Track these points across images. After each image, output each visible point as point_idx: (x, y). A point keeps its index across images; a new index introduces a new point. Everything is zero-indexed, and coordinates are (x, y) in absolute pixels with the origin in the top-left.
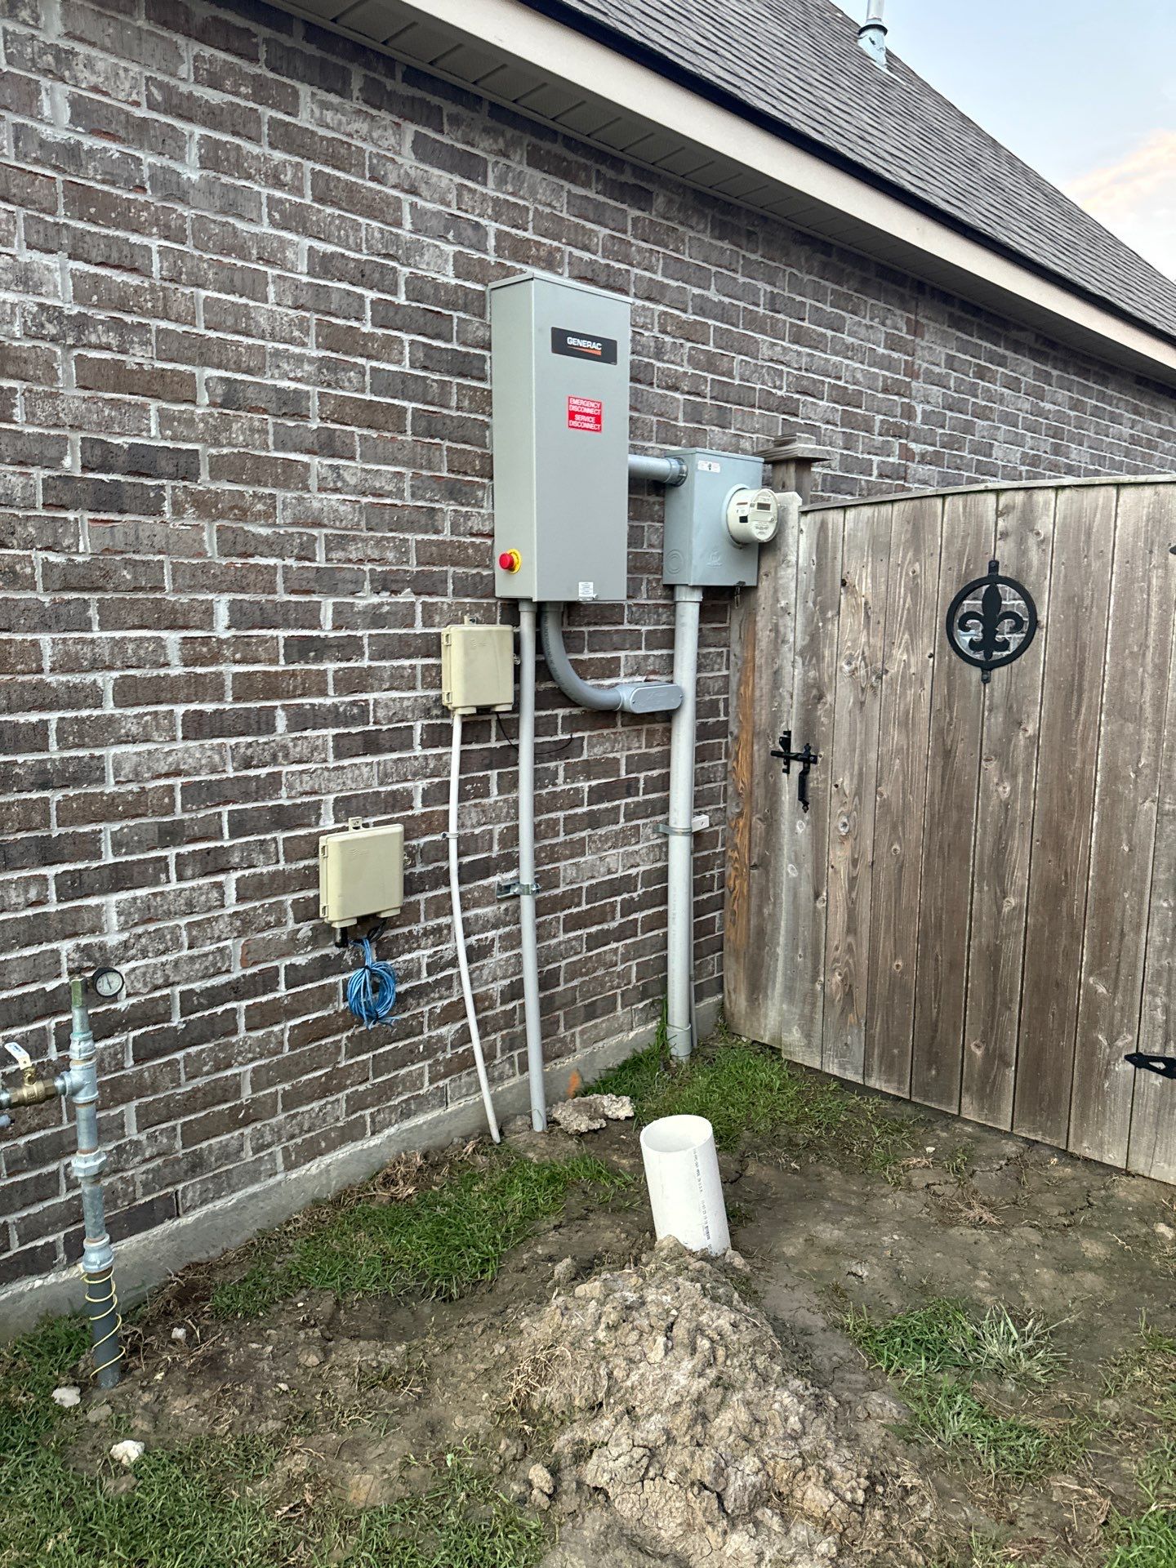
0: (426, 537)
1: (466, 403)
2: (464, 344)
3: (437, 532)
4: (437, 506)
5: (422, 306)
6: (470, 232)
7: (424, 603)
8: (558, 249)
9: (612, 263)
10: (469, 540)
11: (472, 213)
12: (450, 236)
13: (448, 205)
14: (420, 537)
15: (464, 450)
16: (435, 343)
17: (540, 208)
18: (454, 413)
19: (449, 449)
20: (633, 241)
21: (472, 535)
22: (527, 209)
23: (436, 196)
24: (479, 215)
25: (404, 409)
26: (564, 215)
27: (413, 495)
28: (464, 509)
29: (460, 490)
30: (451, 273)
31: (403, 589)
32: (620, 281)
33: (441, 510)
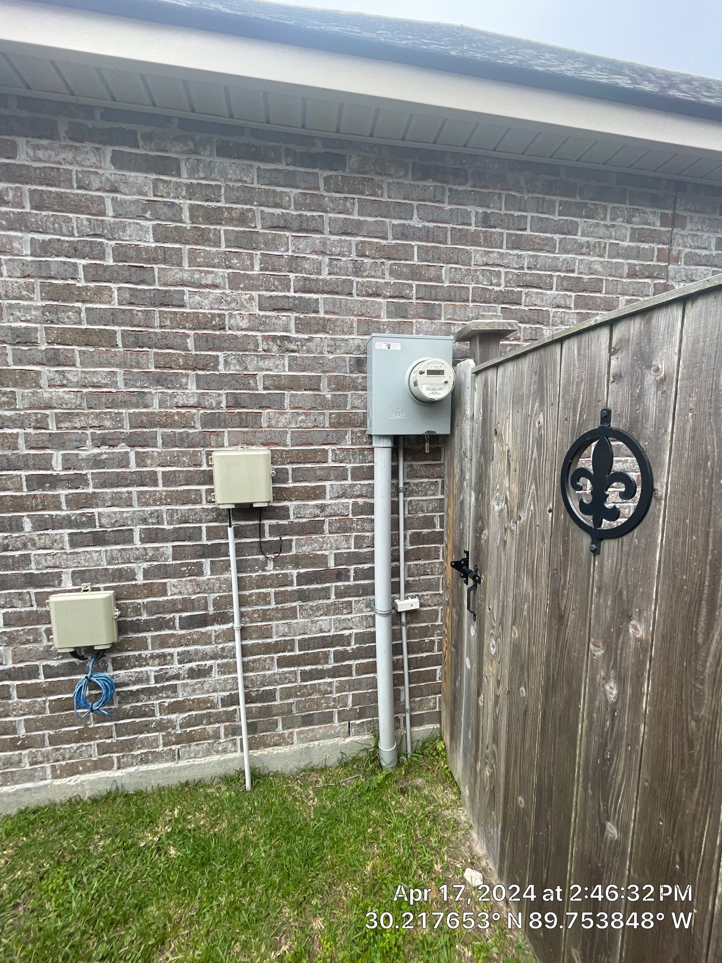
0: (137, 411)
1: (168, 323)
2: (165, 285)
3: (146, 406)
4: (146, 390)
5: (127, 264)
6: (166, 210)
7: (137, 453)
8: (250, 210)
9: (305, 213)
10: (175, 411)
11: (168, 197)
12: (148, 215)
13: (145, 194)
14: (131, 411)
15: (169, 354)
16: (140, 287)
17: (231, 184)
18: (158, 330)
19: (156, 354)
20: (325, 194)
21: (178, 407)
22: (219, 187)
23: (134, 190)
24: (174, 198)
25: (115, 332)
26: (256, 185)
27: (126, 385)
28: (170, 391)
29: (166, 379)
30: (152, 240)
31: (119, 443)
32: (312, 224)
33: (150, 393)
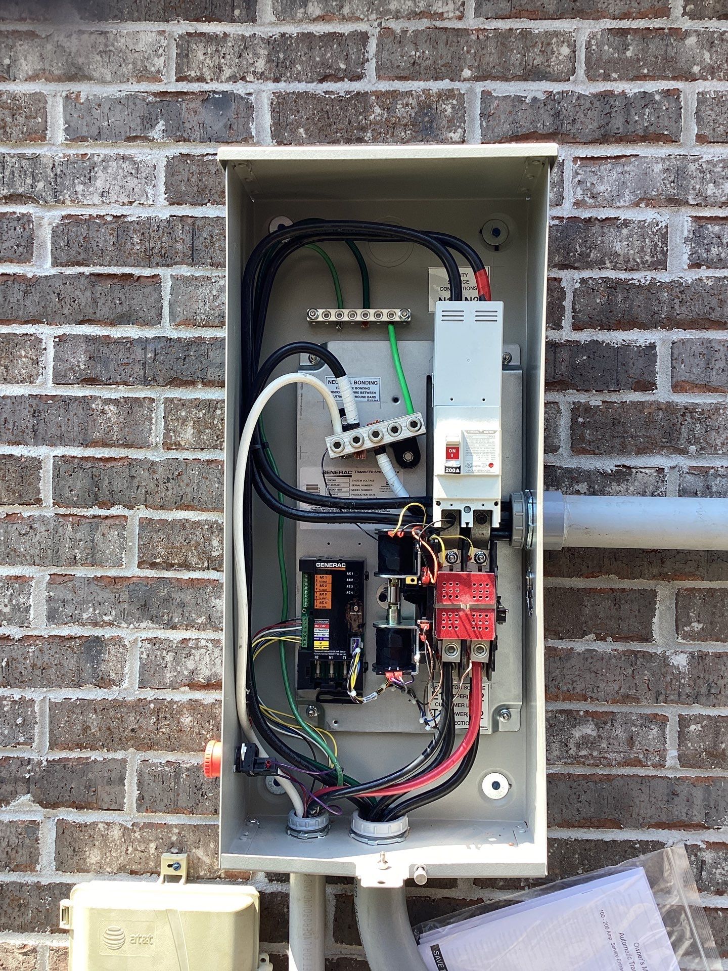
0: (74, 694)
1: (188, 434)
2: (190, 322)
3: (103, 682)
4: (107, 633)
5: (87, 270)
6: (206, 115)
7: (63, 827)
8: (449, 94)
10: (184, 695)
11: (217, 78)
12: (156, 133)
13: (156, 79)
14: (59, 695)
15: (183, 524)
16: (116, 333)
17: (397, 26)
18: (158, 456)
19: (146, 524)
20: (686, 24)
21: (193, 686)
22: (364, 37)
23: (127, 69)
24: (233, 79)
25: (36, 464)
26: (471, 22)
27: (52, 617)
28: (176, 636)
29: (168, 600)
30: (162, 198)
31: (14, 795)
33: (118, 641)
